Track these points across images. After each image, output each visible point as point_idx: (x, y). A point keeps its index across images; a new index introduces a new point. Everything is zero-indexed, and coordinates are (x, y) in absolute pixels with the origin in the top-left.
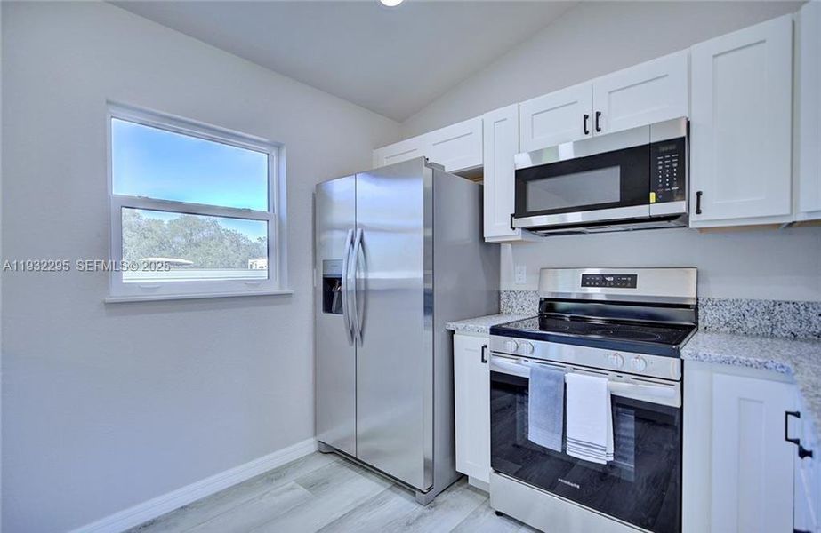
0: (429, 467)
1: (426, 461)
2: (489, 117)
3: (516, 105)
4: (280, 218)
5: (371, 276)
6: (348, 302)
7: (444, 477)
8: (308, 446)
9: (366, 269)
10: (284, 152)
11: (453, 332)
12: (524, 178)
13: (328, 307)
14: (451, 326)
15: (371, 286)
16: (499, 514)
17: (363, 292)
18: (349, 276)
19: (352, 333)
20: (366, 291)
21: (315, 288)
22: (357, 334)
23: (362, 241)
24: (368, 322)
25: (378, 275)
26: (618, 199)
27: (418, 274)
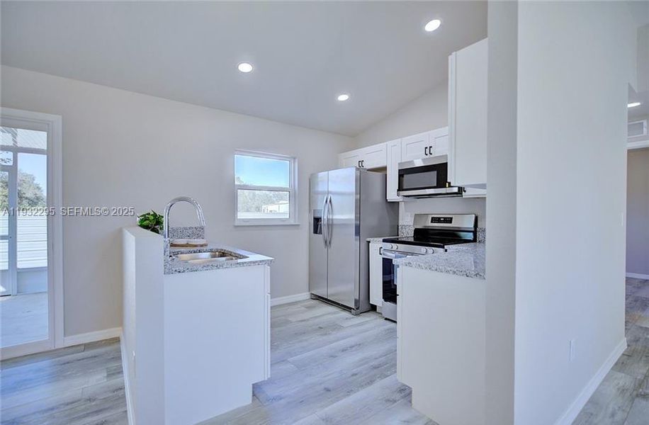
0: (357, 302)
1: (356, 300)
2: (390, 143)
3: (399, 140)
4: (295, 191)
5: (335, 217)
6: (324, 229)
7: (363, 306)
8: (306, 295)
9: (332, 214)
10: (297, 160)
11: (369, 242)
12: (402, 173)
13: (316, 232)
14: (368, 240)
15: (335, 222)
16: (386, 319)
17: (331, 225)
18: (325, 217)
19: (326, 242)
20: (332, 225)
21: (310, 223)
22: (328, 242)
23: (330, 201)
24: (333, 237)
25: (337, 217)
26: (435, 185)
27: (353, 216)
